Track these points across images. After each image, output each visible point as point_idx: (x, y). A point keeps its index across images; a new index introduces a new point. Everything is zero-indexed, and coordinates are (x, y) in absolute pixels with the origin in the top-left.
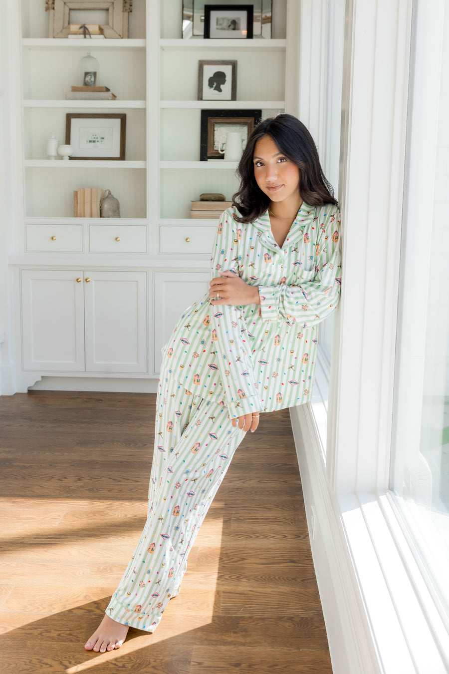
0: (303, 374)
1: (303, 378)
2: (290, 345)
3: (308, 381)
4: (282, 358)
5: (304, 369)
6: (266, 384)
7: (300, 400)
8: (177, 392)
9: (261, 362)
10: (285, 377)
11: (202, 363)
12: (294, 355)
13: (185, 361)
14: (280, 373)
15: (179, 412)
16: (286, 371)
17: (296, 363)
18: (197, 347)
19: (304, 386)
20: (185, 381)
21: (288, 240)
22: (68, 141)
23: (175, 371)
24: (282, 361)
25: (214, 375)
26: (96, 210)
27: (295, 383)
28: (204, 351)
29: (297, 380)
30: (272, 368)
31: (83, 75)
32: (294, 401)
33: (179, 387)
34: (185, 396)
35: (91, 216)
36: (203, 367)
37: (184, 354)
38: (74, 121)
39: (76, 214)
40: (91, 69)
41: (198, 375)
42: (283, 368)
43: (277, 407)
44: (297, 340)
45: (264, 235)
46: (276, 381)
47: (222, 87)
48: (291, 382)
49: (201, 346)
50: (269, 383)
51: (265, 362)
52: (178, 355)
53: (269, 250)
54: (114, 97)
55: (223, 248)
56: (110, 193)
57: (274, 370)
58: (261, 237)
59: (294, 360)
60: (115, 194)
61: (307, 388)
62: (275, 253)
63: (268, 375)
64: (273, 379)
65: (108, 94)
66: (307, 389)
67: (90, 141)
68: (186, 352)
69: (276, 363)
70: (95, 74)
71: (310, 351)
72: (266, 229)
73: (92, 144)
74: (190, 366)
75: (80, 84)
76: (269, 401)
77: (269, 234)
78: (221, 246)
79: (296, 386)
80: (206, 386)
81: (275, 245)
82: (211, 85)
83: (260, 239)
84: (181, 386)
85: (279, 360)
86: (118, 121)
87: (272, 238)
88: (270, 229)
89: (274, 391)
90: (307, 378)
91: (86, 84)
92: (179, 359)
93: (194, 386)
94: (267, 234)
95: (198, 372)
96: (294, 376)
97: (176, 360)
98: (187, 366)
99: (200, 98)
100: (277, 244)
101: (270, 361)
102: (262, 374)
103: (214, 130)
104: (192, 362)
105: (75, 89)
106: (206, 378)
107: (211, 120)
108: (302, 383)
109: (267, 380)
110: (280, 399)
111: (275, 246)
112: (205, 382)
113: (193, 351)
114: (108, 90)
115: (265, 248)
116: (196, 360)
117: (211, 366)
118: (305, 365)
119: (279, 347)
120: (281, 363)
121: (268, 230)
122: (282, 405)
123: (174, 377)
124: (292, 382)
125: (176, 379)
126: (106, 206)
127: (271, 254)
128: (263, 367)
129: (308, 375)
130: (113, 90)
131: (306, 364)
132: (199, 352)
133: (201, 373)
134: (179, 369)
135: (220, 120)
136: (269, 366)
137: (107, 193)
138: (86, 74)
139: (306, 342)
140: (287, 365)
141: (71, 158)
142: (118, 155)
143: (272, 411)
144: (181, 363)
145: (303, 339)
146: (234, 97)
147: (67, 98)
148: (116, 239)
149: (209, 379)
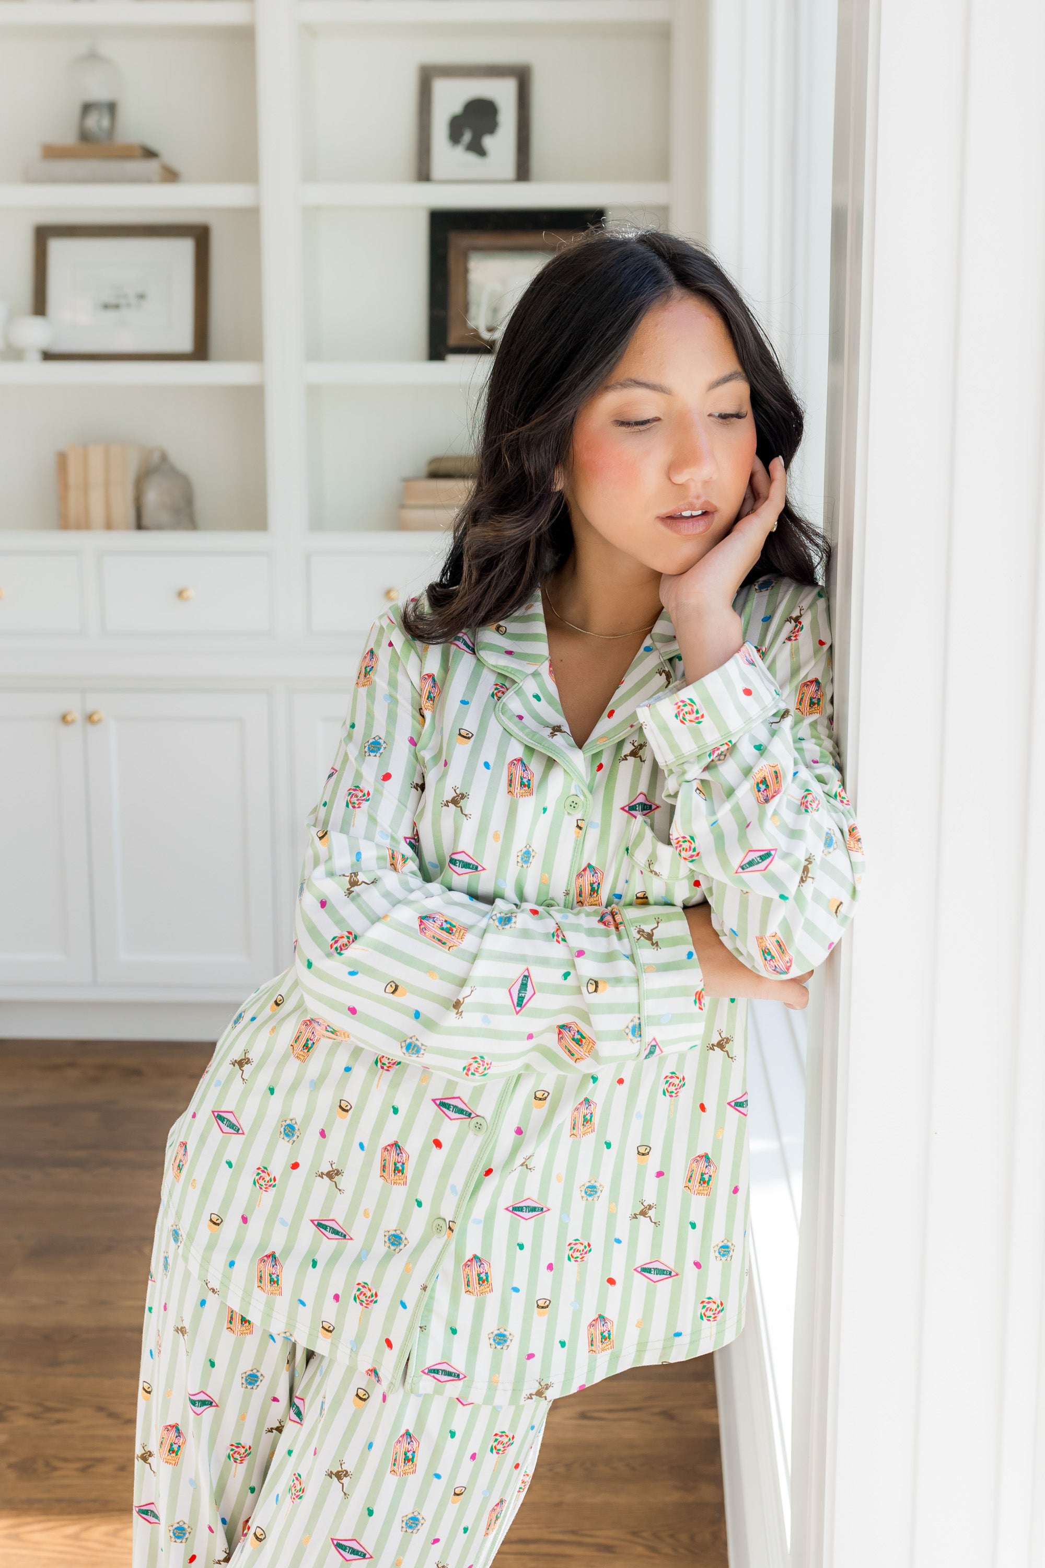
0: (693, 1237)
1: (692, 1255)
2: (636, 1125)
3: (714, 1265)
4: (605, 1181)
5: (696, 1215)
6: (543, 1291)
7: (685, 1340)
8: (196, 1319)
9: (516, 1209)
10: (620, 1252)
11: (287, 1211)
12: (654, 1163)
13: (228, 1200)
14: (597, 1241)
15: (202, 1397)
16: (623, 1228)
17: (662, 1192)
18: (270, 1149)
19: (701, 1284)
20: (226, 1277)
21: (611, 714)
22: (40, 307)
23: (191, 1237)
24: (604, 1195)
25: (335, 1258)
26: (123, 507)
27: (660, 1272)
28: (295, 1166)
29: (668, 1260)
30: (563, 1227)
31: (76, 110)
32: (660, 1345)
33: (203, 1303)
34: (228, 1339)
35: (109, 526)
36: (294, 1227)
37: (224, 1173)
38: (57, 248)
39: (65, 523)
40: (99, 92)
41: (272, 1256)
42: (611, 1218)
43: (591, 1370)
44: (663, 1102)
45: (519, 693)
46: (582, 1274)
47: (488, 142)
48: (645, 1270)
49: (284, 1146)
50: (556, 1286)
51: (533, 1209)
52: (200, 1174)
53: (530, 750)
54: (171, 175)
55: (379, 730)
56: (164, 458)
57: (574, 1233)
58: (505, 699)
59: (652, 1182)
60: (180, 460)
61: (713, 1291)
62: (551, 762)
63: (548, 1256)
64: (571, 1268)
65: (152, 166)
66: (716, 1296)
67: (106, 306)
68: (230, 1164)
69: (578, 1204)
70: (112, 108)
71: (718, 1143)
72: (531, 669)
73: (111, 315)
74: (245, 1220)
75: (69, 138)
76: (559, 1355)
77: (542, 686)
78: (369, 725)
79: (667, 1285)
80: (303, 1304)
81: (557, 729)
82: (455, 136)
83: (500, 705)
84: (211, 1298)
85: (591, 1190)
86: (185, 248)
87: (550, 702)
88: (545, 668)
89: (577, 1314)
90: (713, 1254)
91: (85, 136)
92: (205, 1192)
93: (259, 1297)
94: (530, 687)
95: (276, 1246)
96: (656, 1244)
97: (193, 1195)
98: (232, 1222)
99: (424, 174)
100: (566, 728)
101: (554, 1201)
102: (523, 1258)
103: (466, 271)
104: (252, 1203)
105: (52, 153)
106: (301, 1273)
107: (458, 241)
108: (690, 1272)
109: (546, 1277)
110: (604, 1339)
111: (553, 735)
112: (298, 1284)
113: (254, 1161)
114: (149, 154)
115: (513, 742)
116: (268, 1197)
117: (320, 1225)
118: (698, 1202)
119: (588, 1142)
120: (601, 1203)
121: (535, 674)
122: (615, 1358)
123: (186, 1260)
124: (649, 1271)
125: (194, 1268)
126: (152, 497)
127: (536, 767)
128: (526, 1228)
129: (718, 1238)
130: (171, 155)
131: (703, 1198)
132: (277, 1168)
133: (287, 1250)
134: (205, 1227)
135: (483, 239)
136: (551, 1220)
137: (156, 458)
138: (87, 108)
139: (703, 1107)
140: (627, 1206)
141: (48, 356)
142: (186, 344)
143: (574, 1389)
144: (213, 1206)
145: (686, 1096)
146: (523, 173)
147: (31, 178)
148: (180, 594)
149: (313, 1276)
